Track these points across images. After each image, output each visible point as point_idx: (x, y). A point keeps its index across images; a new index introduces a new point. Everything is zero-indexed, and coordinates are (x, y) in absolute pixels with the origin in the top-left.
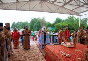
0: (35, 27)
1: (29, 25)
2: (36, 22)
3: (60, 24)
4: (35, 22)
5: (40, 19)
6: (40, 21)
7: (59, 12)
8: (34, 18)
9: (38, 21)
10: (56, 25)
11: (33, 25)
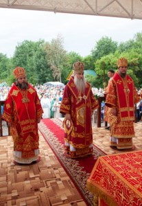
0: (32, 70)
1: (10, 64)
2: (35, 54)
3: (112, 58)
4: (30, 55)
5: (47, 44)
6: (47, 51)
7: (116, 12)
8: (27, 42)
9: (41, 50)
10: (99, 61)
11: (25, 64)
